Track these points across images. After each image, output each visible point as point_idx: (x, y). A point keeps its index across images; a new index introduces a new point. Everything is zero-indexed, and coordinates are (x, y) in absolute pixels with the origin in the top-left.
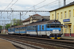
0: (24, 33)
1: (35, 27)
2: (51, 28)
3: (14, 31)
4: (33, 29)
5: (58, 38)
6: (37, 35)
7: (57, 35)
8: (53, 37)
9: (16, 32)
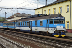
0: (13, 28)
1: (28, 22)
2: (55, 24)
3: (2, 26)
4: (25, 25)
5: (62, 36)
6: (31, 31)
7: (61, 32)
8: (57, 35)
9: (4, 27)
